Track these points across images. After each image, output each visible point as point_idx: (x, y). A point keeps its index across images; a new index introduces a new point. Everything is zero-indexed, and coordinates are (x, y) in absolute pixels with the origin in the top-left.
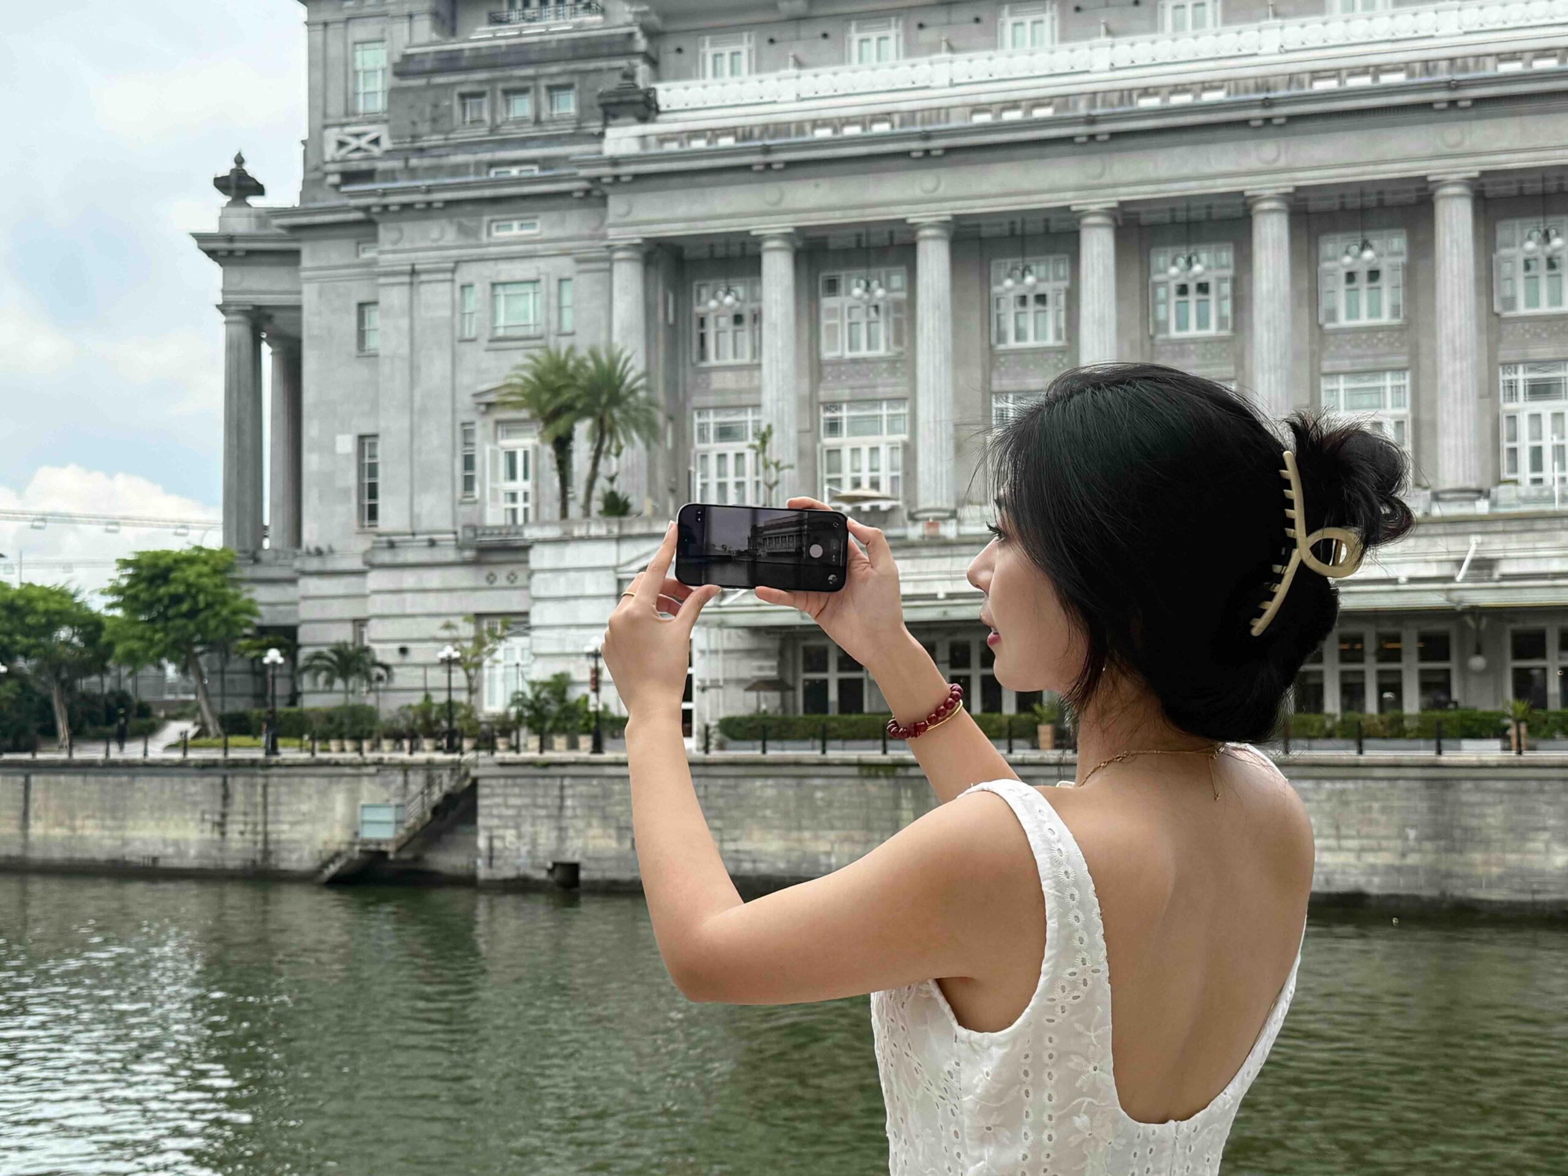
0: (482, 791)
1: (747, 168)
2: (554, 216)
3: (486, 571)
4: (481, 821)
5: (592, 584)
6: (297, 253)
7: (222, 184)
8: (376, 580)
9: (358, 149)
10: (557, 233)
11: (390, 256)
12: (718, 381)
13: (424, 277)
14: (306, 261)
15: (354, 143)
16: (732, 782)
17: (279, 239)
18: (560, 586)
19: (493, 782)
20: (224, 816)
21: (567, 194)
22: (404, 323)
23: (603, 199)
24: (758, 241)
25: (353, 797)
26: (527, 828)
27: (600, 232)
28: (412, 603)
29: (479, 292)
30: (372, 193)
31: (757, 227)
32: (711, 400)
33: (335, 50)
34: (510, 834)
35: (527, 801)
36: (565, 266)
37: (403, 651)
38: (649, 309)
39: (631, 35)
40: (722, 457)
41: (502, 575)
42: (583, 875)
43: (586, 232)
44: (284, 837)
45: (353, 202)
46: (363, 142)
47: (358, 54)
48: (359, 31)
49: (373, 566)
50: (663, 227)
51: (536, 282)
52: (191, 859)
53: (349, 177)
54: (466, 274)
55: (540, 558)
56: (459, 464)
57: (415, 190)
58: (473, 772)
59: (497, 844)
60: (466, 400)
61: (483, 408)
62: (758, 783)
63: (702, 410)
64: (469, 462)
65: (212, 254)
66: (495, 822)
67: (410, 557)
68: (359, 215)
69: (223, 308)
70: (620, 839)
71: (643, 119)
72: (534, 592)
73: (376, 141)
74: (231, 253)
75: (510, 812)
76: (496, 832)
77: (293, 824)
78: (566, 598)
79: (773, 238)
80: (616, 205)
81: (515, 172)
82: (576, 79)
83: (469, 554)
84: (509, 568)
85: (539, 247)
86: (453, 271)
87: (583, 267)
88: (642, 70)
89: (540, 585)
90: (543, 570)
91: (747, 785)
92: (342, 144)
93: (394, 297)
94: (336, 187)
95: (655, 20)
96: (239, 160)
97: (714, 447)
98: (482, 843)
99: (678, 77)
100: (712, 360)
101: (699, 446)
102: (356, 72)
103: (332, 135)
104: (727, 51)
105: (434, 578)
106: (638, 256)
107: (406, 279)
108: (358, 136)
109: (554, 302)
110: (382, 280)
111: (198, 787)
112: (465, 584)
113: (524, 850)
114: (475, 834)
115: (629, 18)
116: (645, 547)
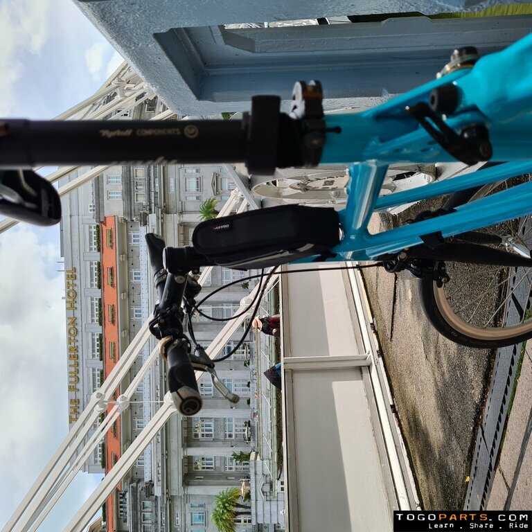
1: (167, 460)
2: (175, 508)
5: (267, 507)
10: (179, 508)
12: (218, 465)
18: (267, 516)
21: (170, 505)
23: (172, 496)
24: (185, 457)
27: (180, 497)
29: (193, 528)
31: (181, 457)
32: (223, 467)
36: (188, 506)
39: (132, 487)
43: (179, 501)
50: (180, 481)
51: (191, 513)
55: (261, 522)
63: (225, 469)
71: (153, 485)
72: (269, 523)
79: (184, 453)
80: (174, 493)
81: (164, 518)
82: (142, 502)
84: (263, 527)
85: (183, 512)
87: (188, 501)
88: (141, 485)
89: (267, 522)
90: (264, 520)
99: (143, 475)
100: (213, 466)
106: (186, 487)
109: (197, 509)
115: (128, 487)
116: (258, 494)
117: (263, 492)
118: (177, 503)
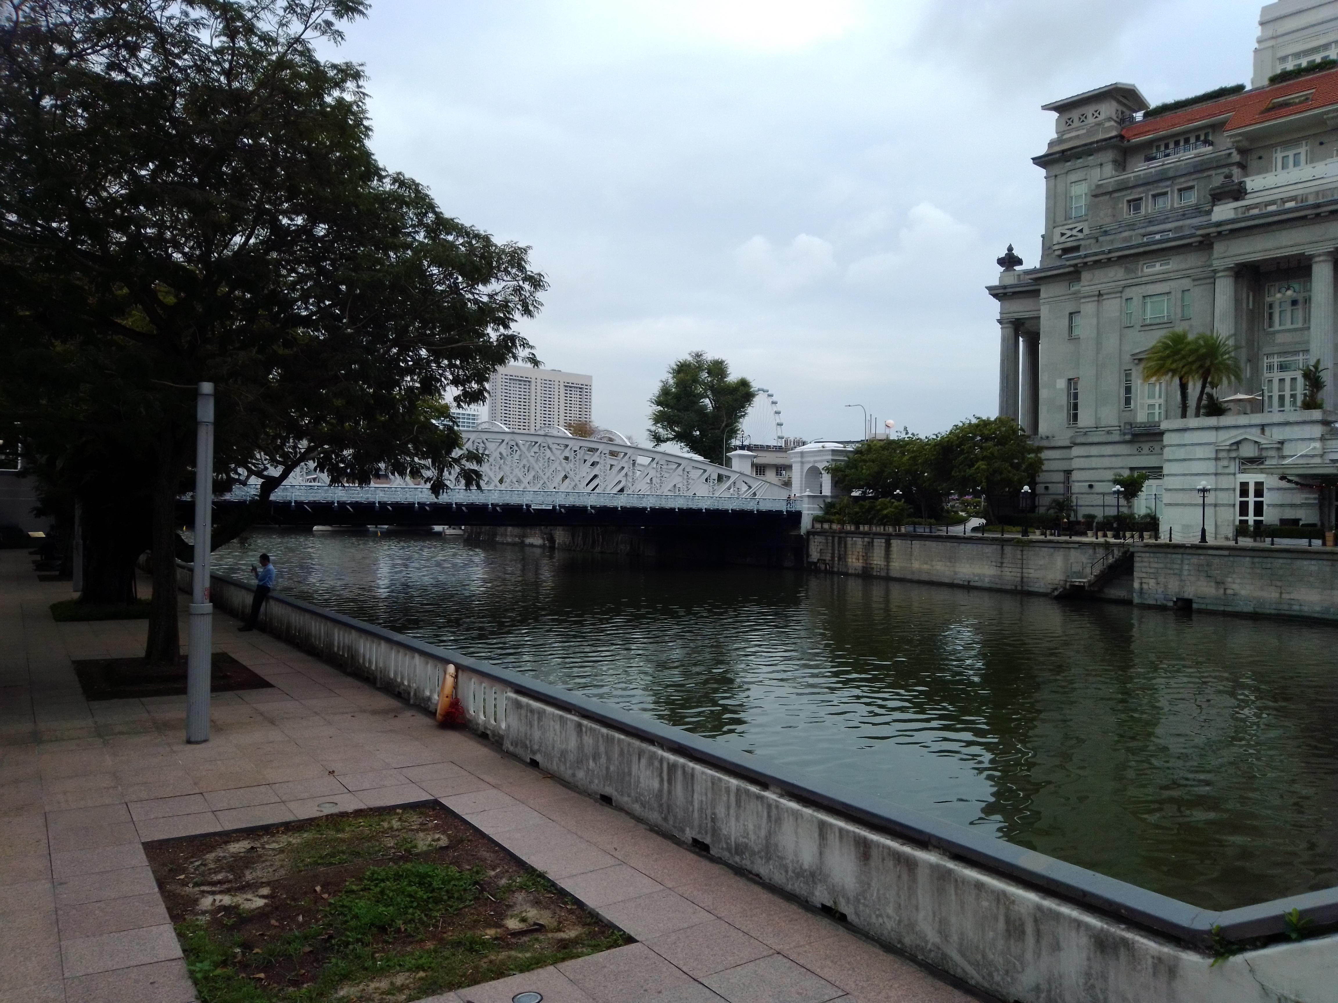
0: (1136, 559)
1: (1304, 218)
2: (1180, 258)
3: (1136, 446)
4: (1136, 574)
5: (1200, 452)
6: (1039, 291)
7: (1001, 262)
8: (1076, 451)
9: (1071, 236)
10: (1183, 266)
11: (1087, 288)
12: (1280, 338)
13: (1105, 297)
14: (1043, 294)
15: (1069, 233)
16: (1289, 561)
17: (1028, 285)
18: (1181, 453)
19: (1143, 555)
20: (1002, 563)
21: (1190, 245)
22: (1094, 321)
23: (1210, 246)
24: (1310, 258)
25: (1066, 559)
26: (1162, 580)
27: (1208, 263)
28: (1094, 463)
29: (1137, 301)
30: (1079, 257)
31: (1308, 250)
32: (1276, 349)
33: (1061, 188)
34: (1152, 582)
35: (1161, 565)
36: (1187, 283)
37: (1091, 486)
38: (1237, 301)
39: (1230, 154)
40: (1282, 380)
41: (1146, 448)
42: (1195, 606)
43: (1200, 264)
44: (1031, 575)
45: (1068, 263)
46: (1074, 232)
47: (1073, 188)
48: (1073, 177)
49: (1076, 444)
50: (1247, 256)
51: (1170, 293)
52: (986, 583)
53: (1066, 251)
54: (1128, 293)
55: (1168, 439)
56: (1123, 391)
57: (1103, 253)
58: (1131, 549)
59: (1145, 586)
60: (1127, 358)
61: (1136, 361)
62: (1305, 563)
63: (1268, 355)
64: (1128, 390)
65: (995, 296)
66: (1144, 575)
67: (1096, 440)
68: (1071, 269)
69: (1000, 321)
70: (1217, 589)
71: (1237, 199)
72: (1165, 456)
73: (1081, 231)
74: (1005, 294)
75: (1152, 571)
76: (1144, 580)
77: (1036, 570)
78: (1185, 460)
79: (1320, 255)
80: (1219, 248)
81: (1158, 237)
82: (1195, 183)
83: (1128, 437)
84: (1151, 444)
85: (1171, 274)
86: (1121, 292)
87: (1196, 283)
88: (1236, 171)
89: (1168, 453)
90: (1171, 446)
91: (1298, 563)
92: (1063, 234)
93: (1089, 308)
94: (1060, 256)
95: (1245, 144)
96: (1010, 249)
97: (1277, 375)
98: (1136, 585)
99: (1259, 173)
100: (1277, 327)
101: (1266, 375)
102: (1071, 198)
103: (1058, 231)
104: (1291, 153)
105: (1108, 450)
106: (1232, 273)
107: (1096, 298)
108: (1071, 229)
109: (1179, 303)
110: (1083, 300)
111: (989, 550)
112: (1125, 452)
113: (1160, 591)
114: (1133, 580)
115: (1229, 145)
116: (1233, 432)
117: (1238, 443)
118: (1192, 261)
